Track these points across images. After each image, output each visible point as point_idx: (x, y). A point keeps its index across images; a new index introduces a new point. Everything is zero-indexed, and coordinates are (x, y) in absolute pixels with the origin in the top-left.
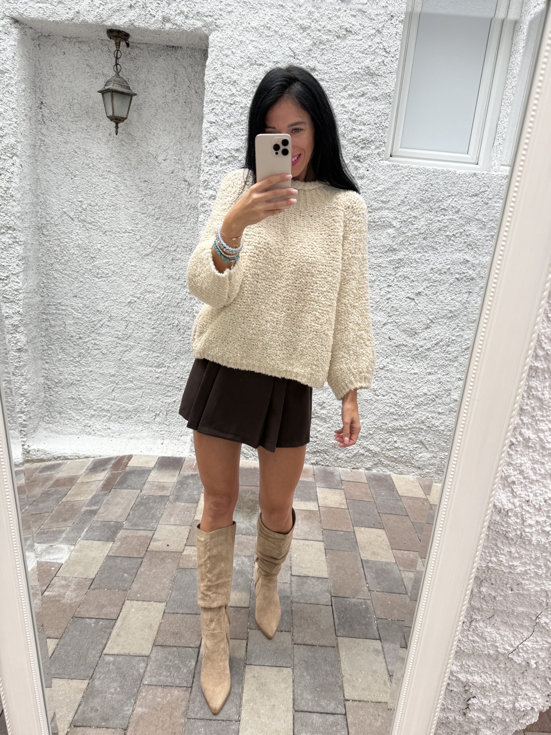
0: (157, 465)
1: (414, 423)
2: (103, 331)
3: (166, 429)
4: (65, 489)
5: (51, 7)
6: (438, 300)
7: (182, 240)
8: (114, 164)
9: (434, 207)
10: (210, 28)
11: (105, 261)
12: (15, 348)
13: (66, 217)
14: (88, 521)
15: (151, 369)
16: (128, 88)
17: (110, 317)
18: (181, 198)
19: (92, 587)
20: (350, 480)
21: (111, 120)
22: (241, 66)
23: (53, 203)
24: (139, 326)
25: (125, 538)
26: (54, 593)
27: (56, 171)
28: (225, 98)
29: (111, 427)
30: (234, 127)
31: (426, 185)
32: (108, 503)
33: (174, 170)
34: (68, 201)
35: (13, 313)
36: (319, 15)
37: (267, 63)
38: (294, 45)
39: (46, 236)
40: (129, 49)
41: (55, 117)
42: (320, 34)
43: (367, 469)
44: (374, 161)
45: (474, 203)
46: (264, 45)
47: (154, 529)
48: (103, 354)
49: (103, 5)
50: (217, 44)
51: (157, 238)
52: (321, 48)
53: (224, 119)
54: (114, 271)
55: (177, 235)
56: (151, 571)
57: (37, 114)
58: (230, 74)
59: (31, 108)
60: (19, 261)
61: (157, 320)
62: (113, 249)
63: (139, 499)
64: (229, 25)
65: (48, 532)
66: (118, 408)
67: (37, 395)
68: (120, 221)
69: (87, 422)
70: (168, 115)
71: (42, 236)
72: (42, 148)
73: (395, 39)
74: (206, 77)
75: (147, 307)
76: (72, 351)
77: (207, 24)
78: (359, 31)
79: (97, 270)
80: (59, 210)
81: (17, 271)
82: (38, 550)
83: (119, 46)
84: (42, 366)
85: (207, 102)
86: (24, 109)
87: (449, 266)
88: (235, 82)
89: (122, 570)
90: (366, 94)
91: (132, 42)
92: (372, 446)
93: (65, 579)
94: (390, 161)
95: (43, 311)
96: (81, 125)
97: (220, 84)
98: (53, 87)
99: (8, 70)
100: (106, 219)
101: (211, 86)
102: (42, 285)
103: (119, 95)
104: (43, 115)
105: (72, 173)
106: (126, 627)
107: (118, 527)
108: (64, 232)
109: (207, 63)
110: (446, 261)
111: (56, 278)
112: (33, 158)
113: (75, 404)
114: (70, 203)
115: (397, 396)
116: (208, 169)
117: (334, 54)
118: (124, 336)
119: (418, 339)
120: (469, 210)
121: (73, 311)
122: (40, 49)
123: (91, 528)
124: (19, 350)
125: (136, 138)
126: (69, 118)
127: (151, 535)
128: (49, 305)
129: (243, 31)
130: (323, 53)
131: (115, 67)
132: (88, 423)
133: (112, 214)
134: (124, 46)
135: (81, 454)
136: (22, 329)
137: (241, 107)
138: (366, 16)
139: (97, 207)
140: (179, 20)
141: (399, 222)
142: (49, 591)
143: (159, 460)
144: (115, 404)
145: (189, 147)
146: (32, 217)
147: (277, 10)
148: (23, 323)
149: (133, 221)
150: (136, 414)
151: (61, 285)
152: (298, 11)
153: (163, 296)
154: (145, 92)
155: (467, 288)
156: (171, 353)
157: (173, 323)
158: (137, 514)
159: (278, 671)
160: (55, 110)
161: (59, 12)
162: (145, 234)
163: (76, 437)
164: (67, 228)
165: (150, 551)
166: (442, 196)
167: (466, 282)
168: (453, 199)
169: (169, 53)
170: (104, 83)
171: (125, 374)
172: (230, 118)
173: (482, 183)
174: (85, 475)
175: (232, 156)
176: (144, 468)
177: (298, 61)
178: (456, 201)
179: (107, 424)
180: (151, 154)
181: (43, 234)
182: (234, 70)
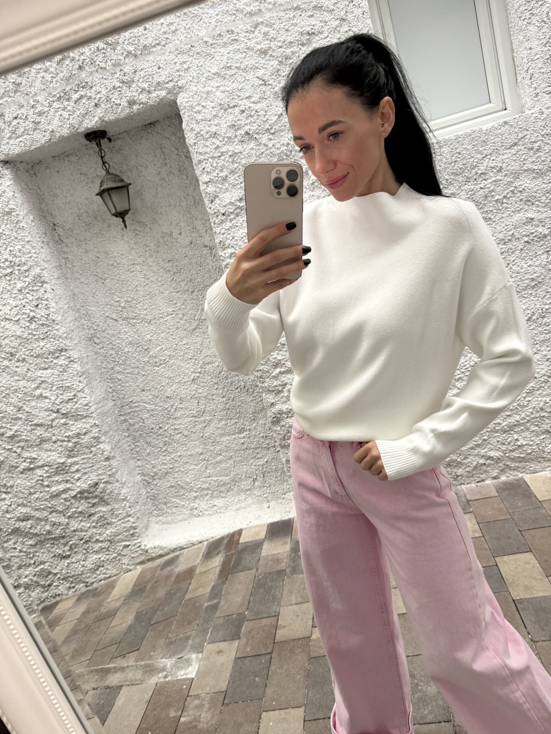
0: (267, 535)
1: (532, 413)
2: (178, 414)
3: (268, 491)
4: (185, 584)
5: (29, 137)
6: (513, 272)
8: (135, 255)
9: (470, 175)
10: (174, 92)
11: (158, 349)
12: (103, 459)
13: (111, 321)
14: (211, 620)
15: (234, 437)
16: (122, 180)
17: (180, 399)
18: (207, 263)
19: (226, 702)
20: (477, 498)
21: (117, 216)
22: (215, 116)
23: (94, 311)
24: (210, 399)
25: (250, 632)
26: (190, 718)
27: (87, 281)
28: (211, 153)
29: (216, 504)
30: (230, 178)
31: (452, 156)
32: (227, 593)
33: (192, 240)
34: (107, 305)
35: (91, 427)
36: (275, 32)
37: (240, 102)
38: (260, 73)
39: (98, 344)
40: (112, 143)
41: (69, 233)
42: (283, 50)
43: (494, 478)
45: (515, 154)
46: (231, 86)
47: (277, 614)
48: (185, 436)
49: (72, 115)
50: (186, 104)
51: (198, 310)
52: (289, 63)
53: (218, 174)
54: (169, 356)
56: (282, 667)
57: (53, 236)
58: (208, 128)
59: (45, 233)
60: (80, 377)
61: (224, 387)
62: (162, 335)
63: (256, 581)
64: (191, 81)
65: (175, 640)
66: (217, 484)
67: (139, 493)
68: (159, 306)
69: (192, 505)
70: (168, 189)
71: (95, 345)
72: (68, 265)
73: (364, 20)
74: (187, 140)
75: (211, 379)
76: (157, 443)
77: (171, 90)
78: (322, 29)
79: (155, 360)
80: (102, 316)
81: (81, 387)
82: (168, 666)
83: (101, 146)
84: (134, 465)
85: (196, 164)
86: (39, 237)
87: (512, 232)
88: (215, 133)
89: (252, 673)
91: (113, 136)
92: (492, 452)
93: (197, 697)
95: (119, 414)
96: (94, 230)
97: (202, 142)
98: (59, 206)
99: (13, 209)
100: (146, 309)
101: (194, 147)
102: (110, 390)
103: (115, 191)
104: (59, 235)
105: (101, 278)
107: (241, 619)
108: (113, 335)
109: (184, 127)
110: (506, 228)
111: (120, 380)
112: (63, 277)
113: (176, 491)
114: (109, 306)
116: (219, 229)
118: (198, 413)
120: (513, 164)
121: (146, 405)
122: (37, 177)
123: (214, 628)
124: (107, 459)
125: (147, 223)
126: (81, 228)
127: (276, 622)
128: (122, 407)
129: (205, 81)
131: (104, 166)
132: (194, 506)
133: (150, 303)
134: (106, 143)
135: (194, 540)
136: (103, 438)
137: (230, 156)
138: (324, 11)
139: (134, 302)
140: (143, 98)
142: (184, 717)
143: (269, 528)
144: (212, 480)
145: (198, 212)
146: (79, 332)
147: (231, 46)
148: (102, 432)
149: (171, 303)
150: (235, 485)
151: (127, 385)
152: (252, 37)
154: (140, 176)
155: (542, 247)
156: (247, 415)
157: (240, 386)
158: (257, 600)
160: (68, 226)
161: (37, 138)
162: (187, 310)
163: (187, 522)
164: (114, 330)
165: (277, 642)
166: (475, 161)
167: (539, 242)
168: (489, 159)
169: (149, 131)
170: (99, 185)
171: (211, 449)
172: (223, 171)
173: (518, 129)
174: (202, 564)
175: (238, 208)
176: (255, 542)
177: (270, 87)
178: (493, 160)
179: (211, 502)
180: (165, 233)
181: (95, 343)
182: (211, 123)
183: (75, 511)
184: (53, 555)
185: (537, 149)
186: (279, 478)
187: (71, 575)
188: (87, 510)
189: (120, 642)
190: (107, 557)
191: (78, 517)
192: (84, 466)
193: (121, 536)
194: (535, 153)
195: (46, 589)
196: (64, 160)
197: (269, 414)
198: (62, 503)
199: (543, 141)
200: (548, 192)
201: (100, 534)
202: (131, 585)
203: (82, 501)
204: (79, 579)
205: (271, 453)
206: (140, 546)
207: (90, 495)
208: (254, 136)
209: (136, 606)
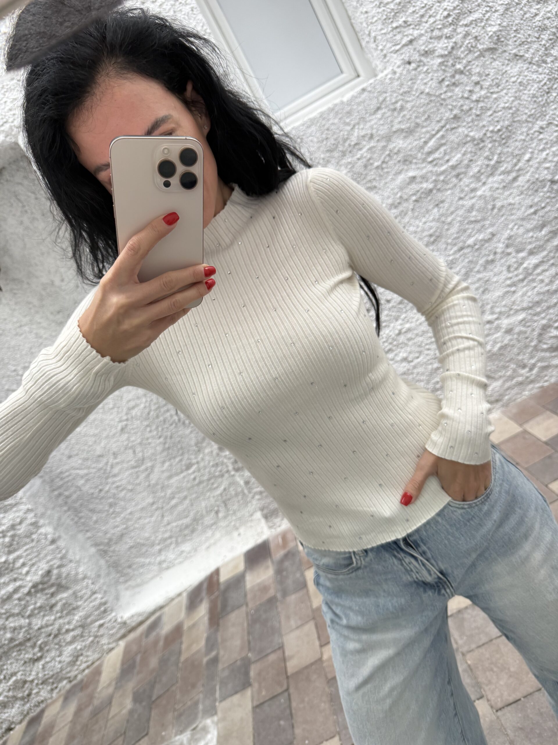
0: (247, 565)
2: (116, 470)
4: (177, 644)
12: (48, 543)
14: (216, 675)
15: (183, 475)
17: (114, 454)
25: (260, 674)
29: (184, 549)
32: (224, 640)
35: (25, 513)
45: (382, 118)
47: (281, 646)
61: (158, 427)
63: (250, 617)
65: (184, 710)
67: (98, 566)
75: (141, 422)
76: (101, 507)
82: (185, 742)
89: (275, 717)
107: (246, 664)
110: (392, 192)
118: (138, 462)
120: (381, 128)
123: (221, 682)
124: (53, 542)
127: (282, 655)
132: (161, 559)
136: (42, 521)
143: (246, 557)
144: (172, 526)
148: (39, 515)
155: (431, 202)
158: (257, 637)
163: (158, 578)
165: (290, 676)
168: (358, 129)
171: (163, 494)
173: (376, 93)
174: (187, 617)
176: (236, 577)
179: (177, 549)
180: (46, 284)
183: (35, 609)
184: (23, 662)
185: (400, 109)
186: (242, 502)
187: (49, 676)
188: (46, 602)
189: (125, 733)
190: (84, 644)
191: (39, 613)
192: (29, 557)
193: (92, 618)
195: (26, 700)
198: (16, 605)
199: (403, 100)
200: (422, 148)
201: (69, 623)
202: (118, 665)
203: (39, 595)
204: (59, 678)
205: (227, 479)
206: (116, 621)
207: (46, 586)
209: (131, 686)
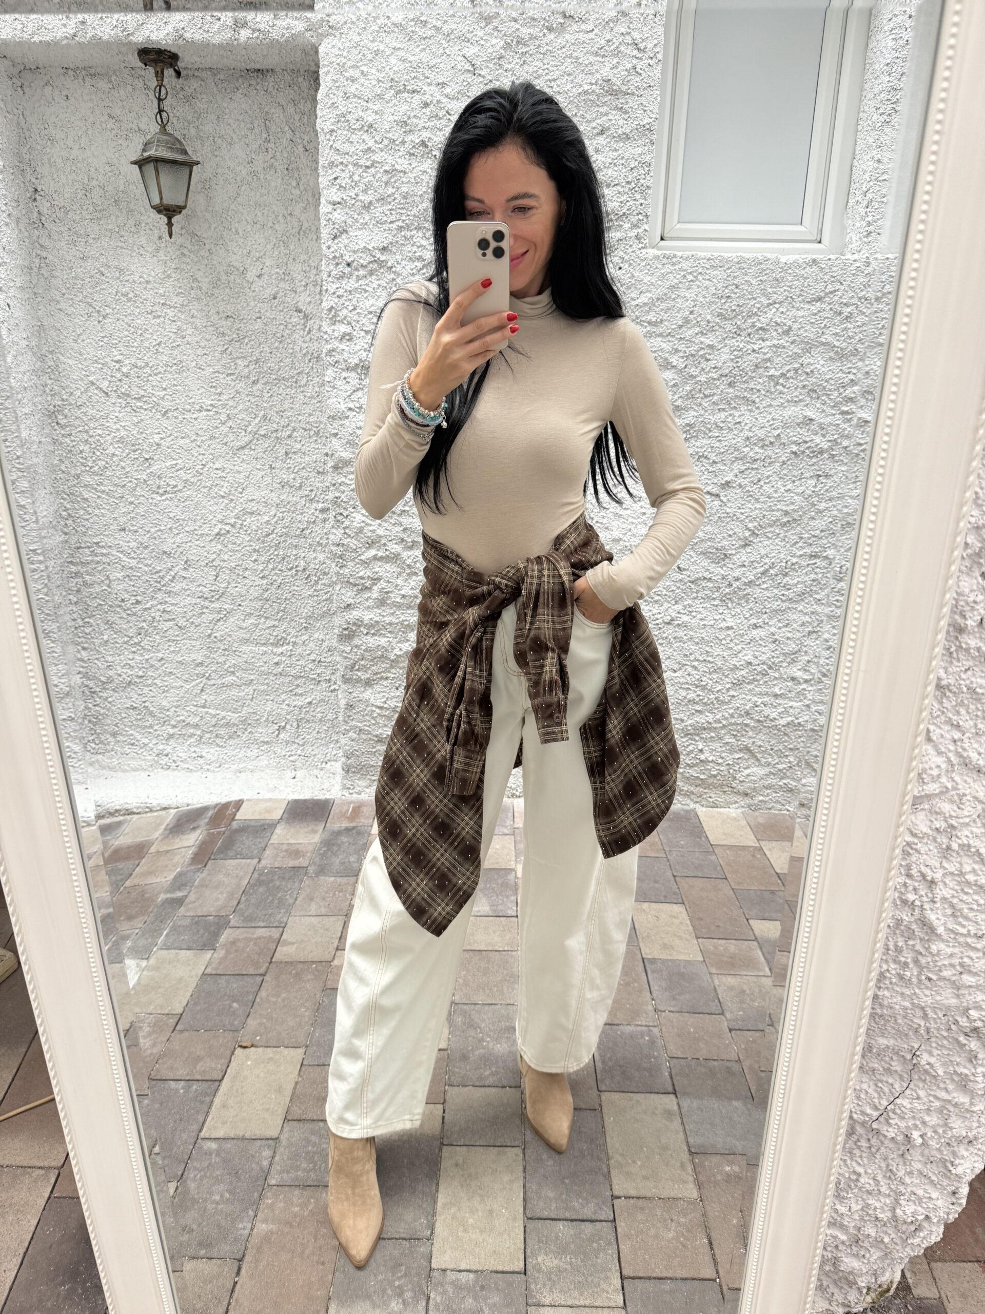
0: (285, 815)
1: (732, 716)
3: (299, 752)
4: (130, 864)
6: (762, 494)
7: (300, 418)
9: (743, 326)
10: (320, 31)
11: (168, 464)
13: (96, 392)
14: (169, 918)
15: (265, 649)
16: (185, 152)
18: (294, 343)
19: (177, 1028)
21: (159, 212)
22: (380, 97)
23: (71, 367)
24: (238, 575)
25: (233, 943)
27: (70, 310)
28: (355, 157)
29: (204, 754)
30: (375, 208)
31: (726, 287)
32: (203, 885)
33: (277, 293)
34: (96, 362)
37: (425, 88)
38: (471, 51)
39: (62, 427)
40: (181, 81)
41: (61, 214)
42: (517, 26)
44: (630, 250)
45: (815, 314)
46: (417, 54)
47: (283, 925)
48: (180, 627)
50: (334, 59)
51: (256, 416)
52: (521, 51)
53: (357, 195)
54: (186, 481)
55: (292, 408)
56: (278, 996)
57: (29, 211)
59: (17, 201)
62: (182, 442)
63: (256, 875)
64: (353, 23)
66: (214, 721)
68: (190, 391)
69: (161, 747)
70: (258, 194)
71: (56, 427)
72: (43, 271)
73: (653, 25)
74: (318, 121)
75: (250, 541)
77: (314, 25)
79: (157, 481)
80: (82, 379)
83: (162, 80)
84: (75, 656)
85: (324, 167)
86: (6, 204)
87: (779, 431)
88: (371, 126)
89: (229, 996)
90: (609, 129)
91: (185, 68)
94: (659, 249)
95: (69, 560)
96: (107, 224)
97: (345, 132)
98: (52, 160)
100: (165, 389)
101: (328, 136)
102: (64, 513)
103: (168, 165)
104: (39, 213)
105: (98, 312)
106: (237, 1091)
107: (221, 924)
108: (93, 418)
109: (319, 97)
111: (87, 500)
112: (29, 290)
113: (139, 717)
114: (100, 366)
115: (698, 671)
116: (335, 286)
117: (545, 62)
119: (731, 566)
121: (121, 556)
122: (24, 93)
123: (174, 929)
125: (206, 241)
126: (85, 213)
127: (278, 935)
128: (78, 548)
129: (378, 32)
130: (524, 61)
131: (158, 116)
133: (175, 379)
134: (171, 76)
135: (155, 803)
137: (386, 171)
139: (148, 370)
140: (263, 22)
141: (683, 357)
143: (290, 805)
144: (207, 713)
145: (300, 250)
146: (36, 396)
149: (213, 390)
150: (246, 730)
151: (97, 512)
153: (275, 520)
154: (216, 156)
155: (813, 468)
156: (297, 619)
157: (297, 566)
159: (499, 1154)
160: (60, 202)
161: (49, 24)
162: (236, 411)
163: (144, 774)
164: (98, 410)
165: (276, 962)
166: (757, 305)
167: (811, 458)
168: (777, 309)
169: (253, 82)
170: (141, 147)
171: (220, 660)
172: (366, 193)
173: (829, 277)
174: (162, 840)
175: (375, 261)
176: (263, 822)
177: (481, 79)
178: (782, 313)
179: (197, 750)
180: (234, 267)
181: (58, 423)
182: (369, 105)
185: (847, 317)
186: (323, 735)
194: (841, 323)
196: (84, 80)
197: (338, 621)
199: (857, 307)
200: (844, 387)
205: (321, 692)
208: (434, 153)
